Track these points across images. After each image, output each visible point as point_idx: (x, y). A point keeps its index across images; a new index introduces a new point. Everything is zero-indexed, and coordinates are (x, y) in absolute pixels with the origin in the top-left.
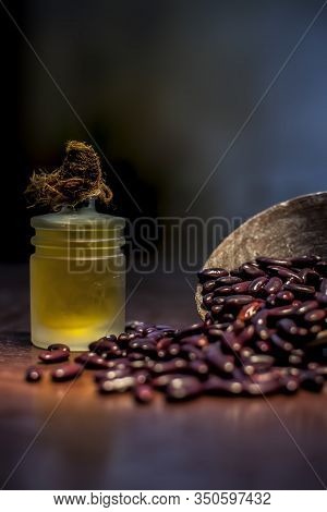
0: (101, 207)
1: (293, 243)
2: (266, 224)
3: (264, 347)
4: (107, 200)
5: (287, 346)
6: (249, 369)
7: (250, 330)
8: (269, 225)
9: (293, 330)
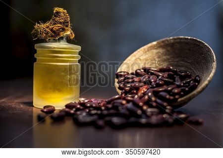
0: (69, 41)
1: (159, 61)
2: (146, 52)
3: (154, 104)
4: (72, 38)
5: (165, 104)
6: (149, 114)
7: (146, 97)
8: (147, 52)
9: (168, 96)
